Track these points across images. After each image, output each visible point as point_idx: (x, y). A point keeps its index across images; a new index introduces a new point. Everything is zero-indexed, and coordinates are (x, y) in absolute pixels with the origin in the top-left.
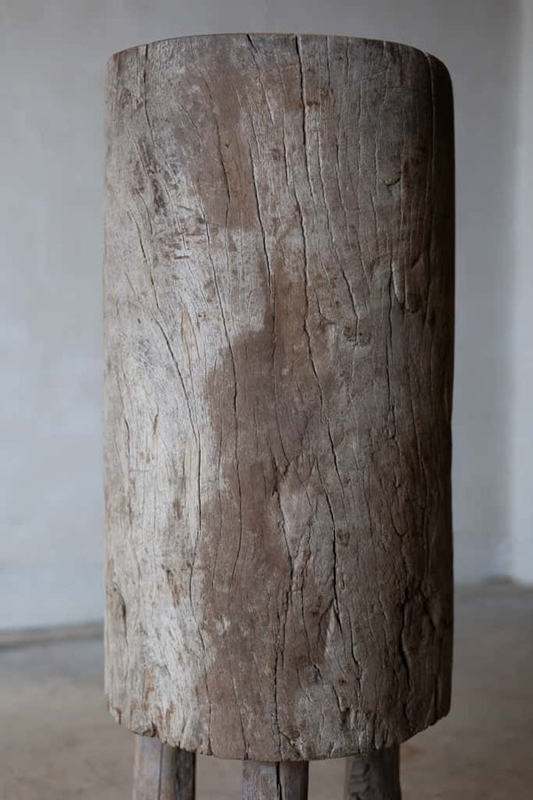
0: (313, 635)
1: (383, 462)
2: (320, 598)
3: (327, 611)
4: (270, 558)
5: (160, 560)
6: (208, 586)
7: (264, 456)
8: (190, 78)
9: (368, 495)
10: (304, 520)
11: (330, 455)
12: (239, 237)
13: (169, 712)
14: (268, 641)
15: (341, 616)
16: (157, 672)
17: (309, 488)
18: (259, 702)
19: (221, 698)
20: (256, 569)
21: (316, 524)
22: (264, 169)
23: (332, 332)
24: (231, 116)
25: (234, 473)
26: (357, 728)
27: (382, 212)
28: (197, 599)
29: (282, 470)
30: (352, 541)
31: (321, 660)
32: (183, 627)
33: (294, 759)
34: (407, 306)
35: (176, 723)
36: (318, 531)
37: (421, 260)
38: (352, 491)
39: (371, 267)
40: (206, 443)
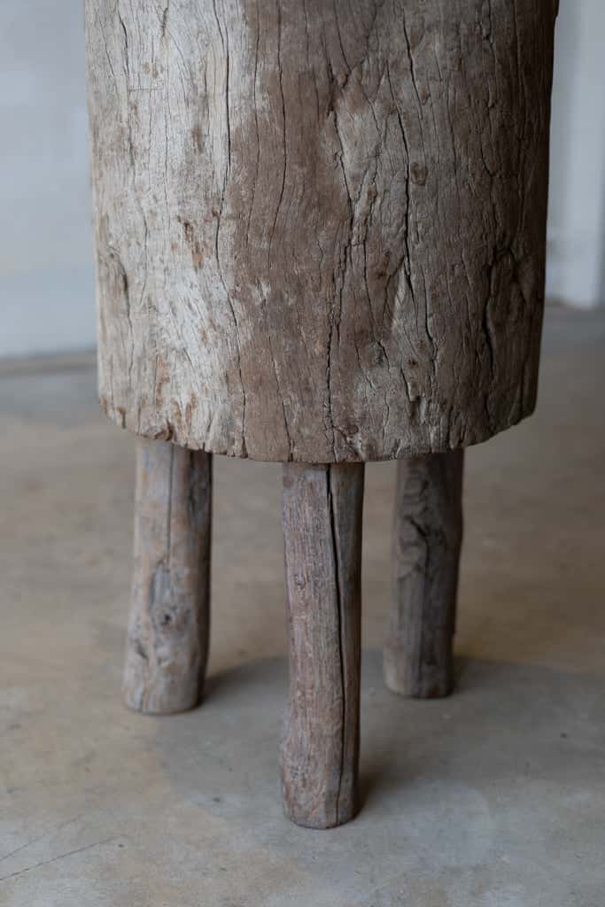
0: (377, 303)
1: (473, 71)
2: (388, 254)
3: (396, 271)
5: (175, 209)
6: (242, 240)
7: (317, 61)
9: (452, 117)
10: (369, 149)
11: (405, 60)
13: (190, 407)
14: (320, 311)
15: (413, 278)
16: (172, 358)
17: (377, 106)
18: (308, 390)
19: (259, 385)
20: (305, 215)
21: (385, 155)
25: (275, 86)
26: (429, 423)
28: (227, 260)
29: (340, 81)
30: (431, 177)
31: (387, 335)
32: (207, 297)
33: (350, 459)
35: (200, 419)
36: (387, 165)
38: (433, 110)
40: (237, 44)
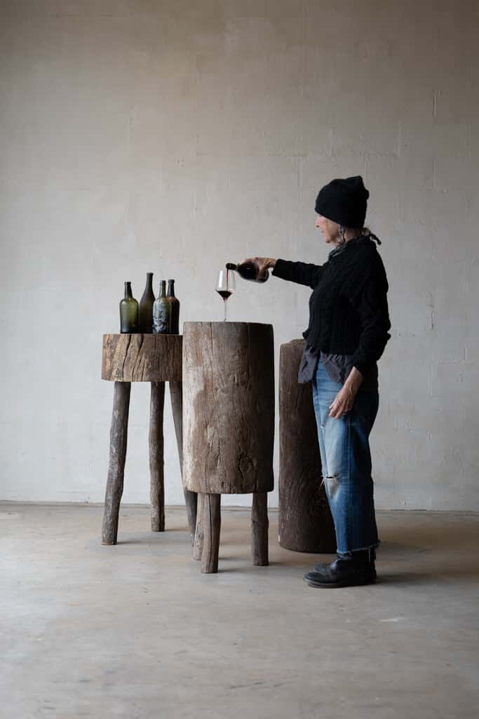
0: (214, 463)
3: (217, 457)
4: (204, 443)
7: (204, 420)
8: (191, 332)
9: (228, 430)
10: (212, 435)
12: (200, 369)
14: (204, 464)
15: (221, 459)
17: (213, 427)
20: (202, 446)
21: (215, 436)
22: (204, 353)
23: (219, 390)
24: (198, 340)
25: (198, 423)
27: (232, 362)
29: (207, 423)
30: (224, 440)
31: (216, 469)
34: (240, 384)
36: (215, 438)
37: (245, 373)
38: (224, 429)
39: (228, 376)
40: (193, 416)
